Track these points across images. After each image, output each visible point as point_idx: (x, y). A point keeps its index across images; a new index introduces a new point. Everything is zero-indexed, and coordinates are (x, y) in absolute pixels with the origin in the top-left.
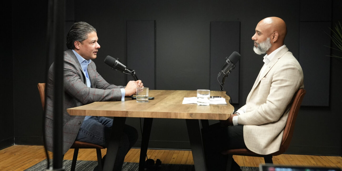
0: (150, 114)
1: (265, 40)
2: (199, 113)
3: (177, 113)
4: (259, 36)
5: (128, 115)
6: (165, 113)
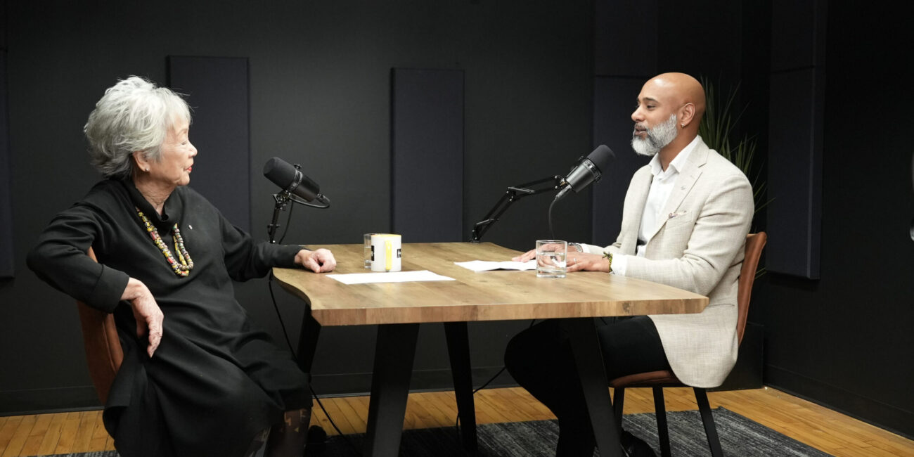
0: (532, 309)
1: (665, 119)
2: (643, 301)
3: (595, 303)
4: (652, 110)
5: (477, 315)
6: (567, 304)
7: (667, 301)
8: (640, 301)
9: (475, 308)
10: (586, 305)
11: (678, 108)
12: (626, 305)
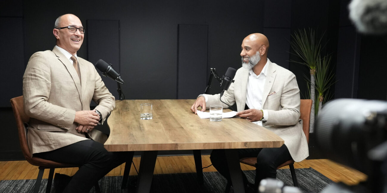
1: (255, 53)
2: (254, 142)
4: (248, 51)
7: (265, 142)
8: (252, 142)
9: (177, 144)
10: (227, 144)
11: (259, 48)
12: (246, 143)
